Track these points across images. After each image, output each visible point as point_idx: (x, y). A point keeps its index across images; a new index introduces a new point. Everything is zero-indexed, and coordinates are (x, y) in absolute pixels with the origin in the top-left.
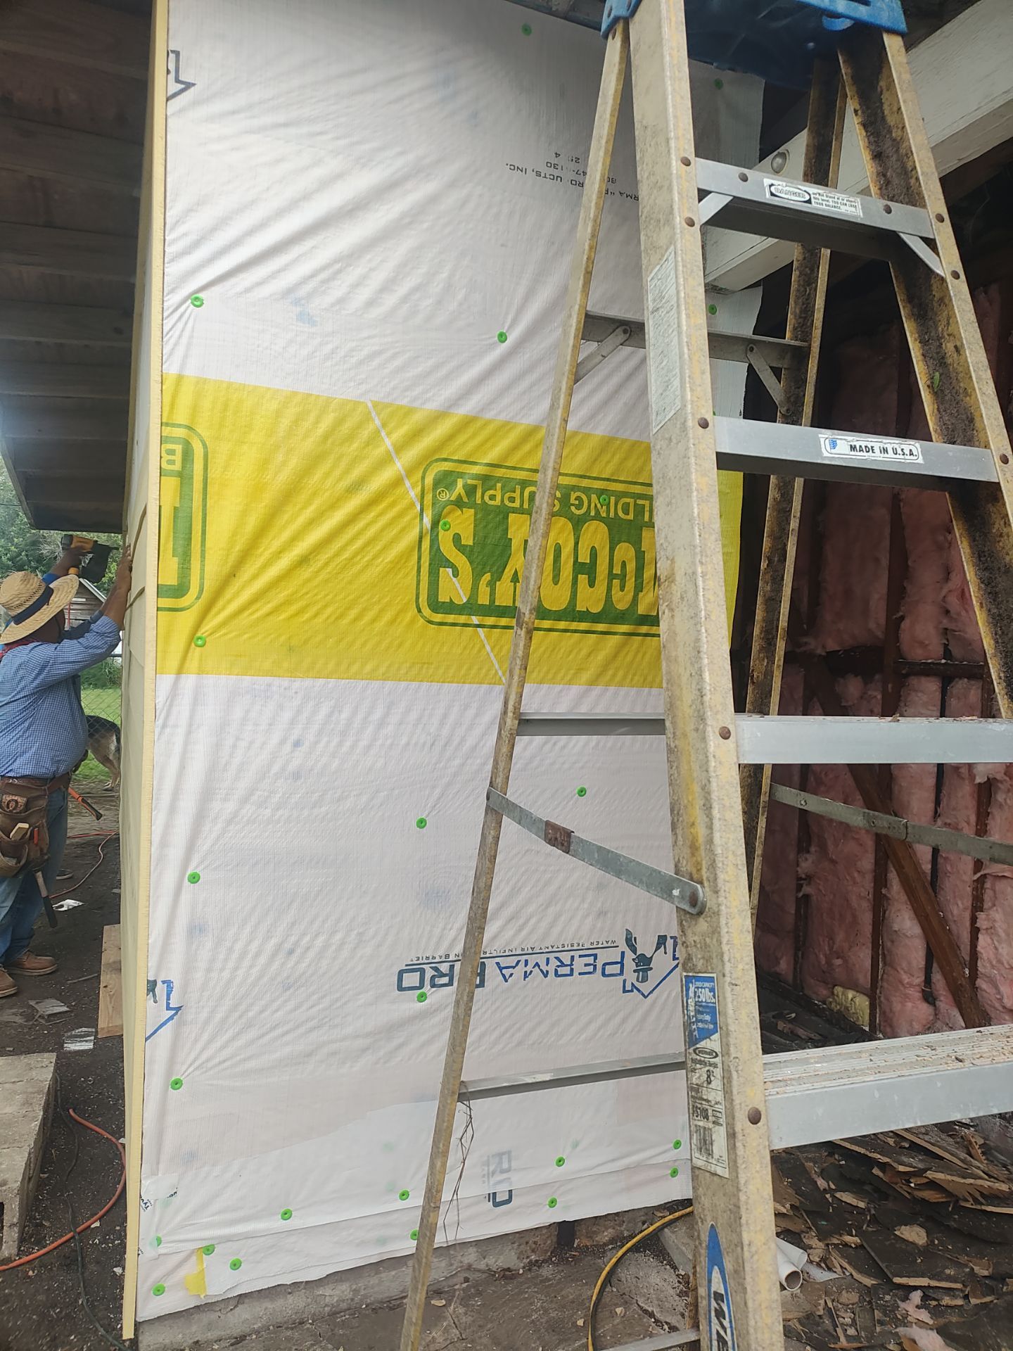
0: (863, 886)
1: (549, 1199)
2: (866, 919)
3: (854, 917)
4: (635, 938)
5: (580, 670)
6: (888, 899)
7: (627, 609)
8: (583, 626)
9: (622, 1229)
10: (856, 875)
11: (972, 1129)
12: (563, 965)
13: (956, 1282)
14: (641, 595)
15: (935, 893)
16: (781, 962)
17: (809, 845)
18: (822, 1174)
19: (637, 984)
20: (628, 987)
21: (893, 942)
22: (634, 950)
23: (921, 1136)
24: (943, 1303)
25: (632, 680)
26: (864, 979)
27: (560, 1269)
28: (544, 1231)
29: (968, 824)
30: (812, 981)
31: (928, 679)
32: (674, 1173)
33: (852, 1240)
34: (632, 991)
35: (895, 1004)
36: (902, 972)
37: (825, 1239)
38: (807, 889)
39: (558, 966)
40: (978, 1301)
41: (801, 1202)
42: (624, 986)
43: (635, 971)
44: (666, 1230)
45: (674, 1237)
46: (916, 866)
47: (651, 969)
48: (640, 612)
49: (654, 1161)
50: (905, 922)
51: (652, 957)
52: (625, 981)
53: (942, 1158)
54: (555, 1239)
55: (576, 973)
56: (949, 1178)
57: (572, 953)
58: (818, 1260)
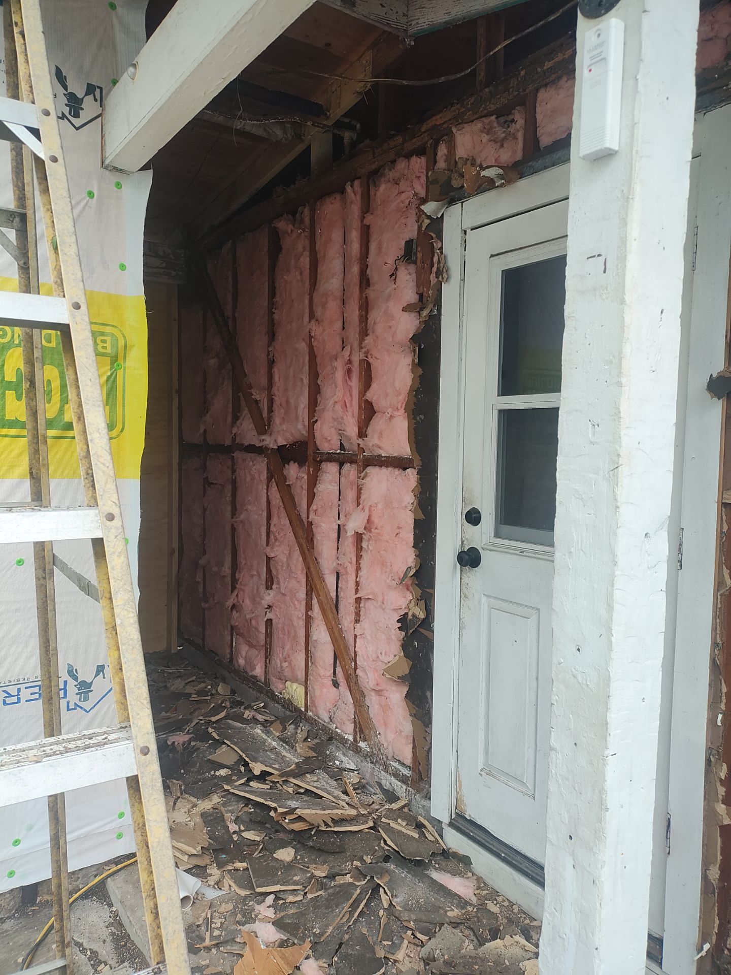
0: (300, 610)
1: (8, 872)
2: (302, 633)
3: (295, 632)
4: (76, 670)
5: (12, 467)
6: (313, 618)
7: (55, 418)
8: (13, 432)
9: (78, 883)
10: (296, 603)
11: (355, 772)
12: (10, 696)
13: (298, 885)
14: (66, 406)
15: (338, 612)
16: (257, 668)
17: (272, 584)
18: (237, 821)
19: (79, 703)
20: (72, 706)
21: (315, 647)
22: (76, 679)
23: (312, 784)
24: (288, 901)
25: (62, 473)
26: (301, 675)
27: (19, 922)
28: (8, 896)
29: (351, 563)
30: (274, 679)
31: (331, 464)
32: (120, 836)
33: (241, 865)
34: (75, 709)
35: (316, 691)
36: (320, 668)
37: (223, 867)
38: (270, 615)
39: (6, 697)
40: (313, 896)
41: (210, 844)
42: (68, 706)
43: (77, 694)
44: (109, 879)
45: (113, 883)
46: (327, 593)
47: (92, 691)
48: (65, 420)
49: (102, 830)
50: (321, 634)
51: (92, 682)
52: (68, 703)
53: (321, 797)
54: (18, 900)
55: (23, 701)
56: (314, 812)
57: (19, 686)
58: (213, 883)
